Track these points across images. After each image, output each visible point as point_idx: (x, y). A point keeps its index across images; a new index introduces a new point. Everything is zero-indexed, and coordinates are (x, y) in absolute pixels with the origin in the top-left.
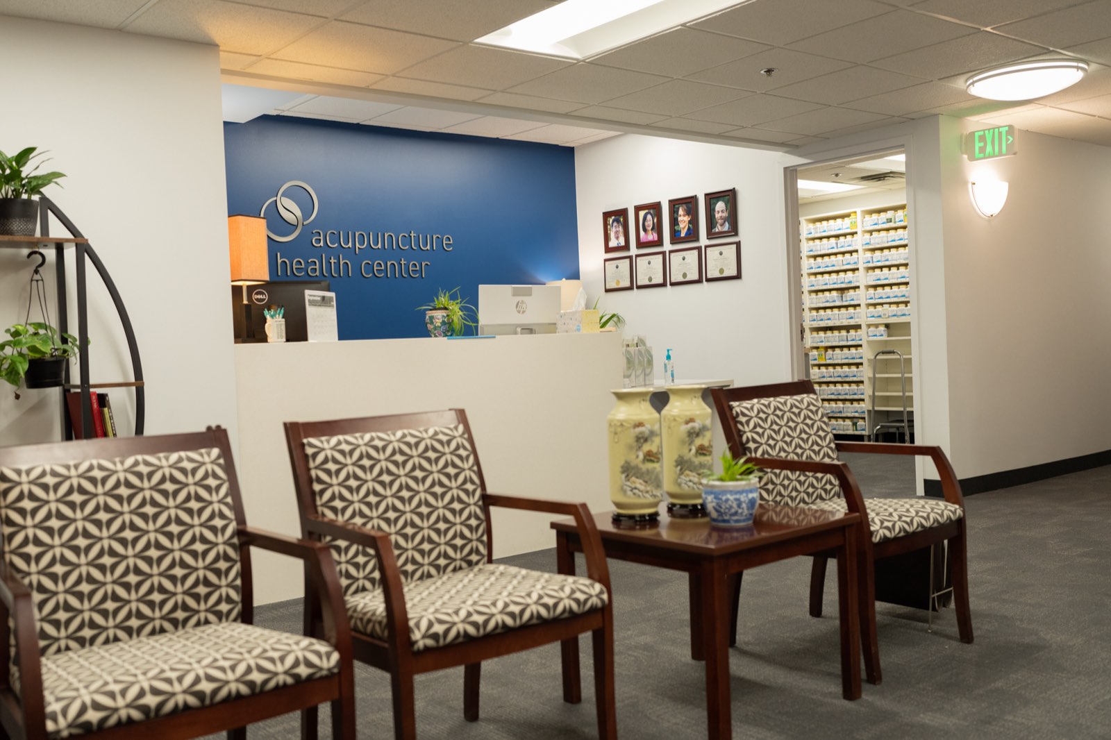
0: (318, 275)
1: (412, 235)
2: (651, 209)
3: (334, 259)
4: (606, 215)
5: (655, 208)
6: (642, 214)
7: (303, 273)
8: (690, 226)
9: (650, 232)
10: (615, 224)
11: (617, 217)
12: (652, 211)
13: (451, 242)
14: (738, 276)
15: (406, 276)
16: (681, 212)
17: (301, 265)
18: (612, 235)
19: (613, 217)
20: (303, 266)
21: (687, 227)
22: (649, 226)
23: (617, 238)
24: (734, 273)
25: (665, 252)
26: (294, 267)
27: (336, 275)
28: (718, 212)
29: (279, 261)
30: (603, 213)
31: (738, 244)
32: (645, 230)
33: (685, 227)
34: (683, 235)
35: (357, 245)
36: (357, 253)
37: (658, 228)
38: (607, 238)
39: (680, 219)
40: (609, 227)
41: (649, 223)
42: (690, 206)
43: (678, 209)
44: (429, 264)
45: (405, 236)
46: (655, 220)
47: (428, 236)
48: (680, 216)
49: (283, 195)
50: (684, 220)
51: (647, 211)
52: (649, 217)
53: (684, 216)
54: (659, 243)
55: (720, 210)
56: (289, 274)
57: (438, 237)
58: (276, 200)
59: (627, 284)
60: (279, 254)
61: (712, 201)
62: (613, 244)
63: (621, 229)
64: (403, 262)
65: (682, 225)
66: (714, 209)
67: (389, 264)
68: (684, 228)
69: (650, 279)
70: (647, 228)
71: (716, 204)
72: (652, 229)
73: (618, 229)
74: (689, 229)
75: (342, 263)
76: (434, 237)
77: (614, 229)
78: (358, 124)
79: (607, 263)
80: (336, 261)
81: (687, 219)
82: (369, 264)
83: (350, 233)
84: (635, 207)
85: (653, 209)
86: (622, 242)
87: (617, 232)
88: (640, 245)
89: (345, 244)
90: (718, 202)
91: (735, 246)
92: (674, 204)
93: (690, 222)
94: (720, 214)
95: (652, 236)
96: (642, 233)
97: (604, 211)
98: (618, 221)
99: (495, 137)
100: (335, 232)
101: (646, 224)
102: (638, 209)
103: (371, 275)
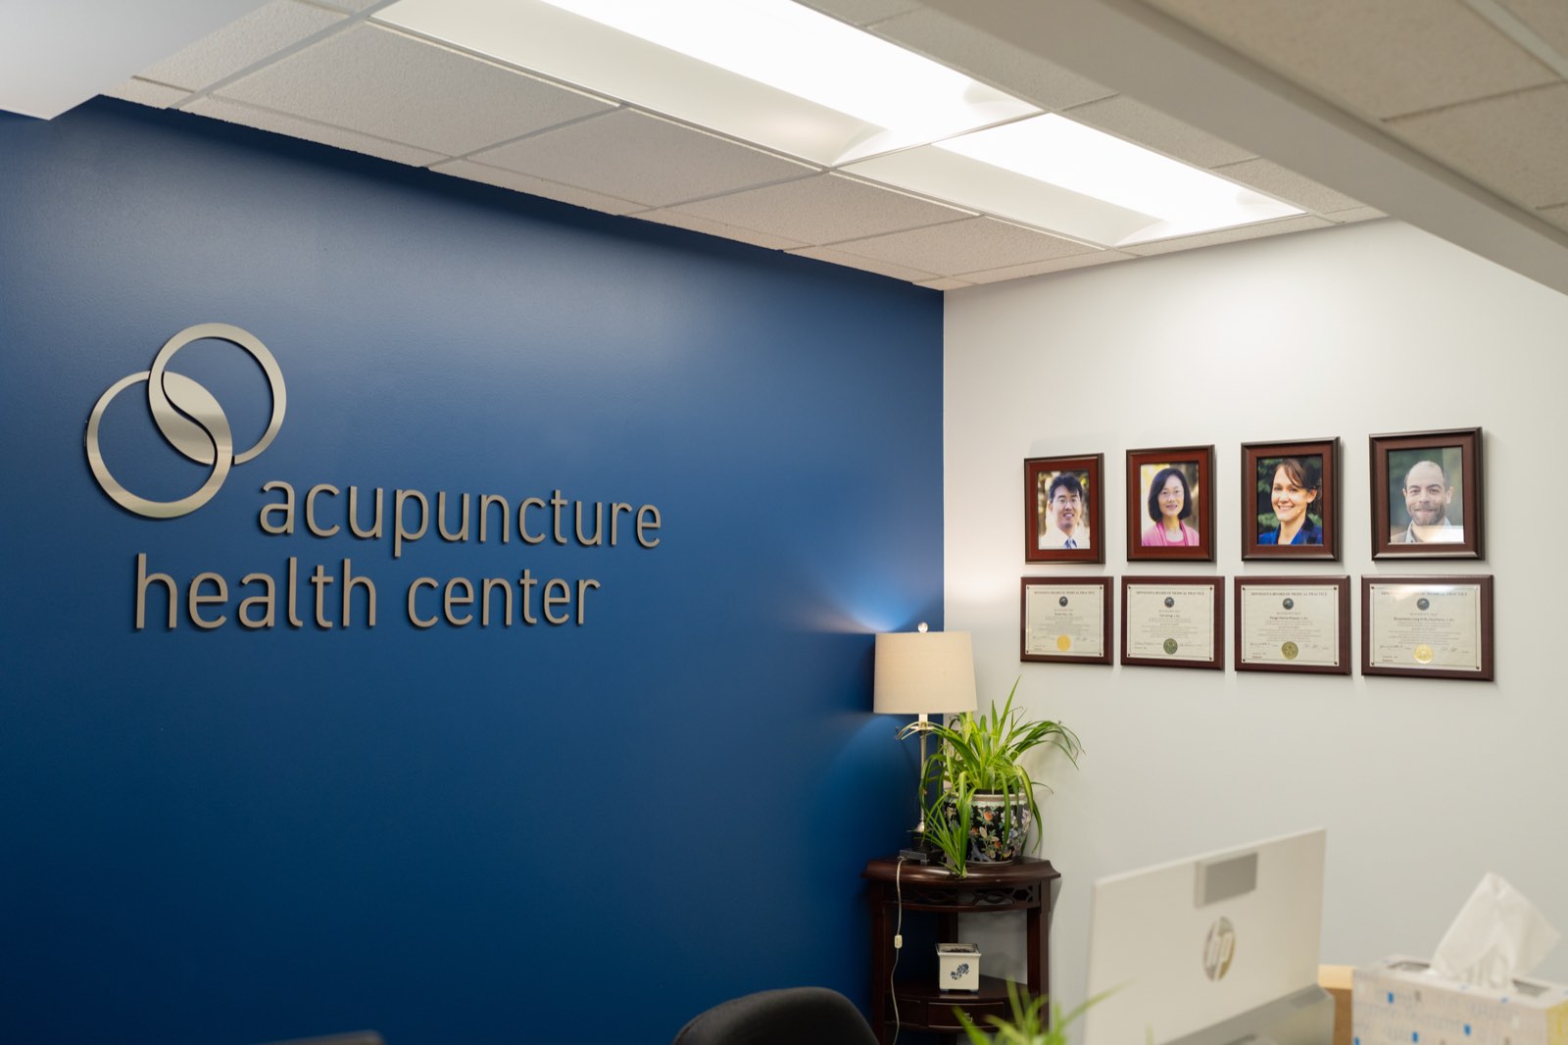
0: (271, 624)
1: (557, 502)
2: (1179, 462)
3: (326, 574)
4: (1035, 468)
5: (1198, 461)
6: (1149, 473)
7: (223, 620)
8: (1314, 518)
9: (1176, 523)
10: (1061, 491)
11: (1068, 475)
12: (1183, 469)
13: (658, 524)
14: (1486, 674)
15: (533, 621)
16: (1281, 477)
17: (218, 593)
18: (1051, 518)
19: (1056, 474)
20: (224, 597)
21: (1301, 521)
22: (1171, 506)
23: (1067, 528)
24: (1473, 662)
25: (1223, 579)
26: (194, 598)
27: (329, 624)
28: (1417, 490)
29: (143, 583)
30: (1026, 460)
31: (1487, 585)
32: (1157, 514)
33: (1294, 519)
34: (1285, 539)
35: (400, 531)
36: (398, 553)
37: (1203, 514)
38: (1033, 525)
39: (1275, 496)
40: (1041, 497)
41: (1172, 498)
42: (1315, 463)
43: (1273, 470)
44: (597, 585)
45: (537, 505)
46: (1195, 493)
47: (599, 506)
48: (1280, 488)
49: (173, 366)
50: (1290, 504)
51: (1167, 466)
52: (1174, 483)
53: (1292, 489)
54: (1206, 552)
55: (1424, 483)
56: (173, 623)
57: (624, 510)
58: (147, 382)
59: (1096, 649)
60: (142, 558)
61: (1394, 459)
62: (1052, 538)
63: (1079, 505)
64: (527, 582)
65: (1282, 515)
66: (1401, 481)
67: (488, 586)
68: (1288, 523)
69: (1171, 646)
70: (1163, 509)
71: (1410, 466)
72: (1181, 516)
73: (1069, 505)
74: (1308, 525)
75: (348, 585)
76: (616, 509)
77: (1057, 505)
78: (424, 170)
79: (1031, 589)
80: (330, 579)
81: (1302, 498)
82: (430, 586)
83: (380, 491)
84: (1129, 452)
85: (1187, 462)
86: (1082, 539)
87: (1065, 513)
88: (1138, 552)
89: (362, 529)
90: (1416, 462)
91: (1477, 588)
92: (1260, 459)
93: (1311, 508)
94: (1423, 496)
95: (1179, 534)
96: (1147, 524)
97: (1028, 457)
98: (1072, 486)
99: (776, 247)
100: (336, 491)
101: (1162, 499)
102: (1137, 459)
103: (435, 620)
